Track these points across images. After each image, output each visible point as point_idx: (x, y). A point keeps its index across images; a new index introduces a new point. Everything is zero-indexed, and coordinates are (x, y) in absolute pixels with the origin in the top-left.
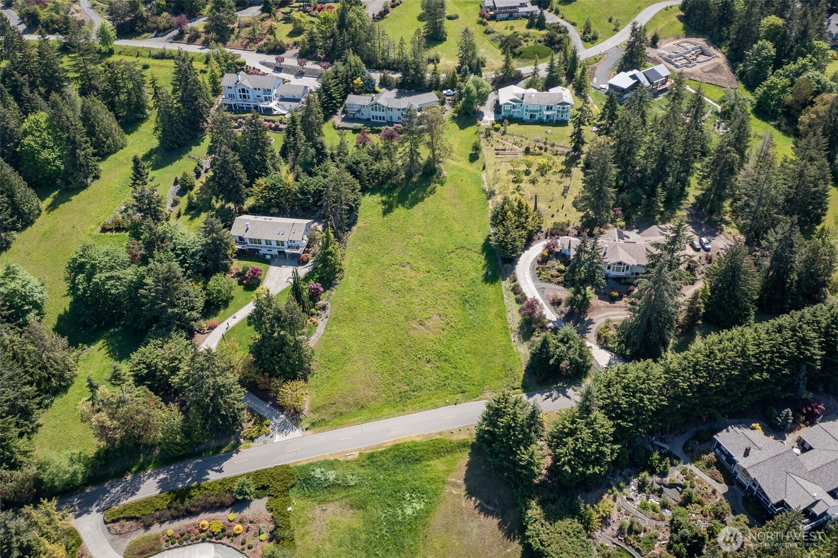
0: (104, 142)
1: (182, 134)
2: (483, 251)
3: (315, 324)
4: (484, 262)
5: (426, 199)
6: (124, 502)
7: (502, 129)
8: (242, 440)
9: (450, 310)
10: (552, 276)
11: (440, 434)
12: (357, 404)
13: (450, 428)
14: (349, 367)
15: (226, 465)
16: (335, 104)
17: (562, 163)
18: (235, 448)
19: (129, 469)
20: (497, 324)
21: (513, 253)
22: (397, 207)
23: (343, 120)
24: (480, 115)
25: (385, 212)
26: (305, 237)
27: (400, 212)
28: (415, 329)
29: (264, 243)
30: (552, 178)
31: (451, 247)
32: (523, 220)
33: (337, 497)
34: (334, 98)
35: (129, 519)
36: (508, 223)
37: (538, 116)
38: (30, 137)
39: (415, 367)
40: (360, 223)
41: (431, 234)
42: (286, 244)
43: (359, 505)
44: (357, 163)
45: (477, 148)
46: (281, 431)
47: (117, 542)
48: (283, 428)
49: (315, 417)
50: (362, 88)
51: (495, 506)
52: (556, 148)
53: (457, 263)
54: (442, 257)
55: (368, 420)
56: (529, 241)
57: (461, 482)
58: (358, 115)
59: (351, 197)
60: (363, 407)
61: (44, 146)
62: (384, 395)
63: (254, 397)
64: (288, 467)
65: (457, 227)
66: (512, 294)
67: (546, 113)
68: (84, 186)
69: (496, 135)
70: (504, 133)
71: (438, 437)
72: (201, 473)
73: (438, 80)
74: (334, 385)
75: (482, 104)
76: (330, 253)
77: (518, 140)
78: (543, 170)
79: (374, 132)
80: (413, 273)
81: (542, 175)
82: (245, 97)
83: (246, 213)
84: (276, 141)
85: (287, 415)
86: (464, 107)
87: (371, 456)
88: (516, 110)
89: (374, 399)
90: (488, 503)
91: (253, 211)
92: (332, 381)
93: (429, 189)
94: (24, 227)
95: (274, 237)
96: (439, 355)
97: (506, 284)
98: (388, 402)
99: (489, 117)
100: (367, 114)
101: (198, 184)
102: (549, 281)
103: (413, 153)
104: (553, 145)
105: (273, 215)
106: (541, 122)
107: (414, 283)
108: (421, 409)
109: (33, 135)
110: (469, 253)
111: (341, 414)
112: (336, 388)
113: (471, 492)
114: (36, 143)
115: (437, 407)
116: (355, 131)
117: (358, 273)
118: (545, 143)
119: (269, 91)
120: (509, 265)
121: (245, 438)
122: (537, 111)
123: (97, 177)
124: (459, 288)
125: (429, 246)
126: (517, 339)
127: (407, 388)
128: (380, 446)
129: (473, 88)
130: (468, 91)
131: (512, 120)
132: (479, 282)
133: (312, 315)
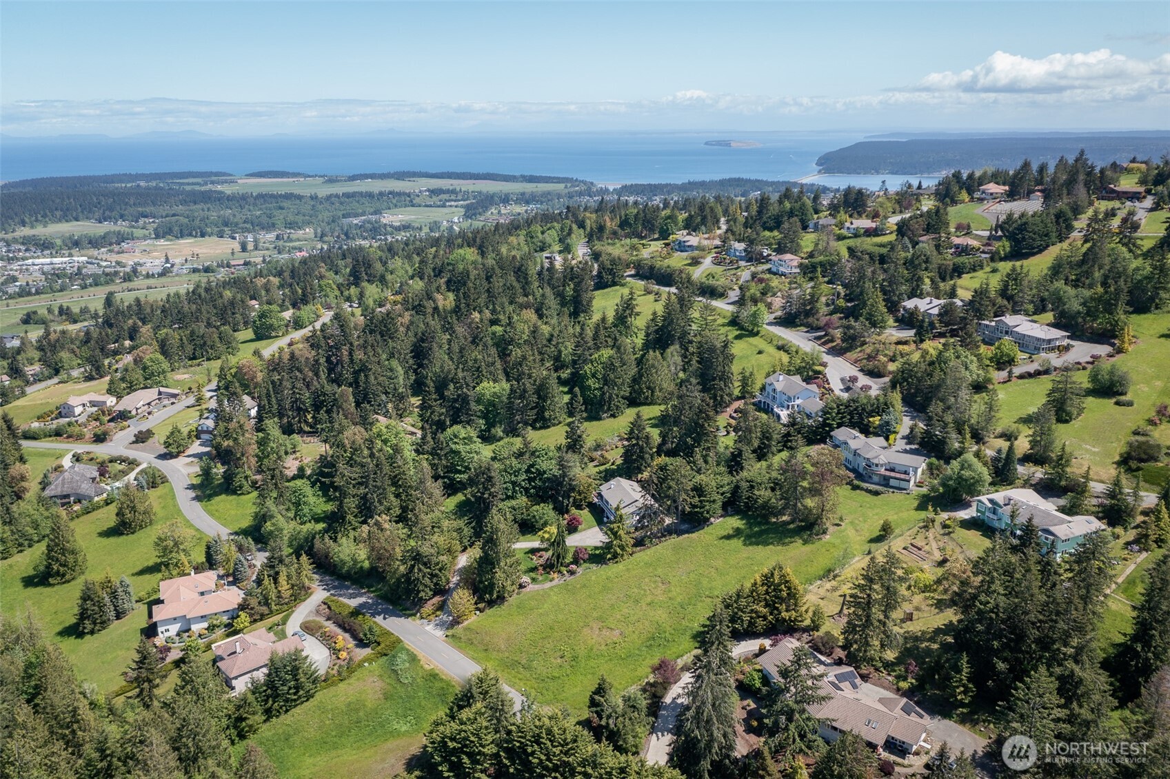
3: (552, 580)
5: (771, 546)
6: (341, 599)
7: (954, 530)
8: (418, 615)
9: (635, 636)
12: (487, 645)
14: (519, 619)
15: (392, 619)
18: (409, 616)
19: (369, 587)
22: (740, 538)
25: (725, 538)
27: (735, 544)
28: (592, 628)
29: (609, 505)
30: (917, 600)
33: (388, 681)
35: (329, 608)
39: (550, 653)
40: (694, 535)
41: (725, 575)
43: (388, 697)
45: (884, 529)
46: (436, 625)
47: (311, 615)
48: (440, 624)
49: (460, 633)
53: (701, 606)
55: (473, 659)
60: (484, 651)
62: (507, 654)
64: (400, 642)
69: (934, 531)
70: (949, 534)
72: (379, 613)
77: (951, 547)
80: (659, 592)
82: (774, 397)
87: (434, 676)
88: (993, 516)
89: (499, 650)
90: (418, 759)
93: (787, 541)
95: (615, 503)
96: (575, 658)
107: (647, 600)
111: (471, 644)
112: (492, 625)
114: (591, 371)
117: (630, 567)
119: (789, 399)
121: (421, 614)
125: (706, 581)
127: (524, 662)
128: (446, 675)
132: (689, 633)
133: (560, 572)
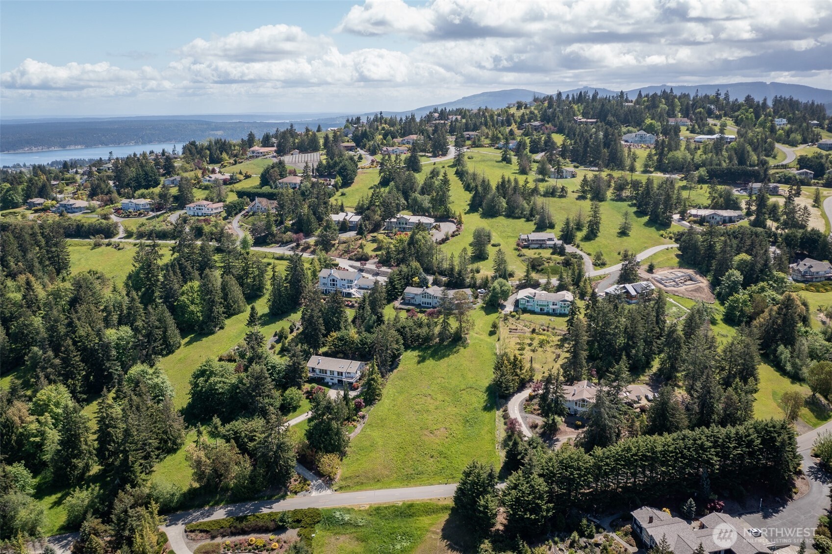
0: (232, 306)
1: (286, 305)
2: (487, 391)
3: (355, 427)
4: (486, 398)
5: (451, 356)
6: (200, 521)
7: (517, 316)
8: (289, 493)
9: (454, 426)
10: (534, 410)
11: (431, 500)
12: (374, 478)
13: (439, 497)
14: (373, 455)
15: (274, 506)
16: (396, 293)
17: (558, 341)
18: (283, 497)
19: (208, 503)
20: (488, 437)
21: (507, 390)
22: (429, 359)
23: (401, 304)
24: (503, 307)
25: (419, 362)
26: (359, 372)
27: (430, 362)
28: (426, 435)
29: (328, 373)
30: (549, 349)
31: (463, 387)
32: (518, 371)
33: (348, 531)
34: (397, 288)
35: (201, 531)
36: (504, 368)
37: (546, 310)
38: (185, 296)
39: (421, 459)
40: (400, 368)
41: (451, 378)
42: (344, 374)
43: (363, 540)
44: (404, 328)
45: (495, 326)
46: (317, 489)
47: (191, 544)
48: (319, 488)
49: (343, 483)
50: (418, 284)
51: (461, 546)
52: (556, 331)
53: (465, 396)
54: (455, 393)
55: (380, 489)
56: (522, 386)
57: (439, 531)
58: (412, 301)
59: (396, 346)
60: (378, 481)
61: (192, 303)
62: (395, 475)
63: (301, 466)
64: (317, 509)
65: (470, 375)
66: (502, 419)
67: (551, 307)
68: (212, 333)
69: (511, 320)
70: (518, 319)
71: (429, 501)
72: (257, 509)
73: (475, 283)
74: (361, 464)
75: (506, 300)
76: (373, 379)
77: (528, 324)
78: (542, 344)
79: (421, 312)
80: (432, 401)
81: (541, 347)
82: (334, 285)
83: (320, 355)
84: (350, 314)
85: (323, 481)
86: (490, 300)
87: (378, 509)
88: (529, 304)
89: (387, 476)
90: (456, 544)
91: (325, 354)
92: (360, 462)
93: (455, 350)
94: (167, 354)
95: (336, 369)
96: (441, 453)
97: (499, 413)
98: (397, 480)
99: (509, 308)
100: (418, 300)
101: (290, 337)
102: (532, 413)
103: (445, 325)
104: (554, 329)
105: (340, 358)
106: (548, 314)
107: (432, 408)
108: (421, 485)
109: (188, 295)
110: (476, 392)
111: (362, 483)
112: (361, 466)
113: (444, 537)
114: (188, 299)
115: (432, 485)
116: (408, 311)
118: (548, 327)
119: (351, 281)
120: (504, 401)
121: (291, 492)
122: (545, 306)
123: (222, 328)
124: (463, 413)
125: (447, 385)
126: (499, 447)
127: (413, 472)
128: (385, 503)
129: (498, 287)
130: (494, 289)
131: (525, 311)
132: (479, 410)
133: (354, 420)
